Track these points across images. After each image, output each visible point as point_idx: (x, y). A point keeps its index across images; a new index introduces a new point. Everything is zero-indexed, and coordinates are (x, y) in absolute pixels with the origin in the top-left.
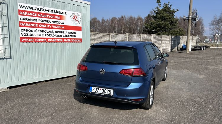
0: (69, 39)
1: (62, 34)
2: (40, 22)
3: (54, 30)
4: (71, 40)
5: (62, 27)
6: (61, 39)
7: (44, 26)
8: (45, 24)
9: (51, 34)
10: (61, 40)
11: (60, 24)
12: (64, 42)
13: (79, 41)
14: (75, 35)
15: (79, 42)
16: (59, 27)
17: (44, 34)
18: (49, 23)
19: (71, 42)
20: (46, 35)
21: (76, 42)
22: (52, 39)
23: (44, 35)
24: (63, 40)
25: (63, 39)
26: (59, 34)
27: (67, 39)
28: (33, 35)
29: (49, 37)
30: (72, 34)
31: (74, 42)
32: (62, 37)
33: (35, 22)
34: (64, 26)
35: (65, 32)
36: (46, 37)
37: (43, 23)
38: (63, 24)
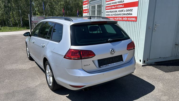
0: (126, 17)
1: (122, 13)
2: (112, 5)
3: (118, 10)
4: (127, 19)
5: (122, 6)
6: (121, 17)
7: (113, 7)
8: (114, 6)
9: (116, 13)
10: (121, 19)
11: (122, 3)
12: (123, 20)
13: (134, 19)
14: (131, 12)
15: (135, 21)
16: (121, 6)
17: (113, 13)
18: (116, 4)
19: (127, 20)
20: (114, 14)
21: (132, 21)
22: (117, 17)
23: (113, 15)
24: (122, 19)
25: (122, 17)
26: (120, 13)
27: (124, 17)
28: (109, 15)
29: (115, 16)
30: (128, 12)
31: (130, 21)
32: (122, 16)
33: (111, 5)
34: (124, 4)
35: (124, 11)
36: (114, 16)
37: (113, 5)
38: (123, 3)
